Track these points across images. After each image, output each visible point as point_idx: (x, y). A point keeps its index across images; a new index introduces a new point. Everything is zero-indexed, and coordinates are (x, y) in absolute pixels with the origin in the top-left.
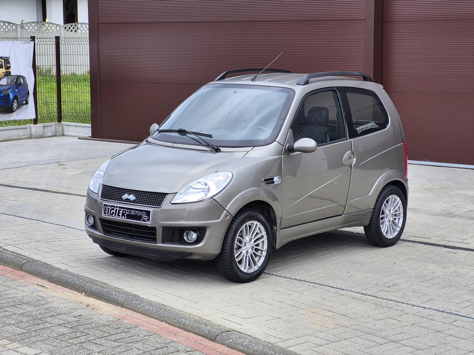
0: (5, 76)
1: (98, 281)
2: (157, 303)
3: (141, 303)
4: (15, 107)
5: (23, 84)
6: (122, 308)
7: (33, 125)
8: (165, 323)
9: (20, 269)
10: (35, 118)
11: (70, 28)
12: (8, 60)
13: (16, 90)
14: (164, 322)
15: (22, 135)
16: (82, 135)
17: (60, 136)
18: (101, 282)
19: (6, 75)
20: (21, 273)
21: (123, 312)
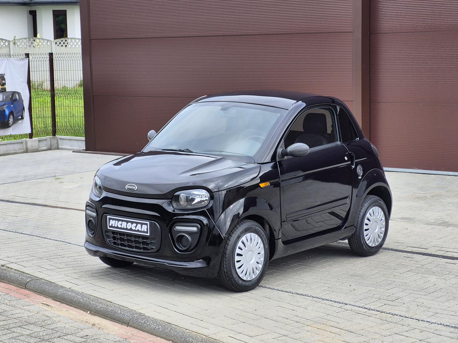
1: (102, 299)
2: (162, 322)
3: (146, 322)
5: (19, 100)
6: (127, 326)
7: (28, 139)
8: (172, 342)
9: (24, 288)
10: (31, 133)
11: (60, 43)
12: (3, 77)
13: (12, 106)
16: (76, 148)
17: (55, 149)
18: (106, 300)
19: (2, 92)
20: (26, 291)
21: (129, 331)
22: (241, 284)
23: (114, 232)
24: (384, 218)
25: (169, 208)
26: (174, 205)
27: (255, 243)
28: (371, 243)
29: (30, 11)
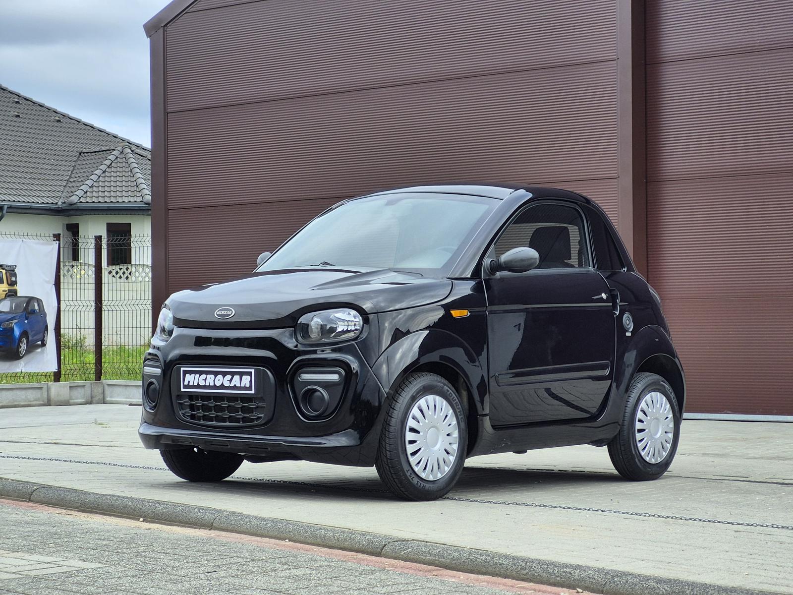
0: (7, 296)
2: (273, 519)
4: (22, 350)
5: (38, 313)
6: (210, 530)
7: (52, 383)
8: (289, 541)
9: (28, 500)
10: (57, 371)
11: (117, 273)
12: (14, 271)
13: (26, 321)
14: (287, 540)
15: (32, 399)
16: (136, 400)
17: (98, 403)
18: (173, 503)
19: (9, 296)
20: (30, 504)
21: (213, 533)
22: (417, 484)
23: (192, 396)
24: (671, 416)
25: (290, 340)
26: (299, 338)
27: (441, 414)
28: (648, 456)
29: (67, 225)
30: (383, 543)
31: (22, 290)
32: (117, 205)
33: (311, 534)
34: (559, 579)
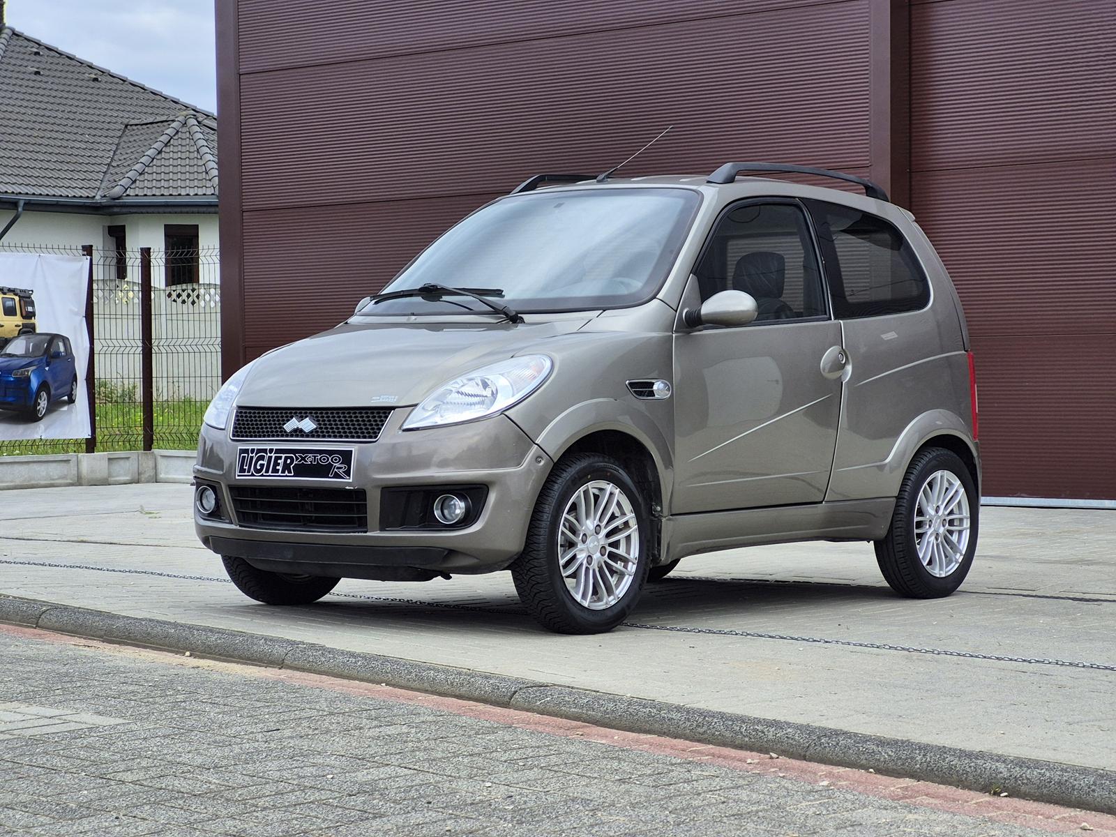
0: (21, 333)
1: (223, 629)
2: (366, 654)
3: (327, 653)
4: (42, 409)
5: (64, 356)
6: (280, 669)
7: (84, 454)
8: (386, 685)
9: (34, 626)
10: (90, 437)
11: (179, 296)
12: (30, 297)
13: (47, 369)
14: (384, 684)
17: (148, 482)
19: (25, 333)
20: (38, 631)
21: (284, 674)
29: (109, 227)
30: (513, 690)
31: (43, 325)
32: (179, 200)
33: (416, 675)
34: (747, 739)
